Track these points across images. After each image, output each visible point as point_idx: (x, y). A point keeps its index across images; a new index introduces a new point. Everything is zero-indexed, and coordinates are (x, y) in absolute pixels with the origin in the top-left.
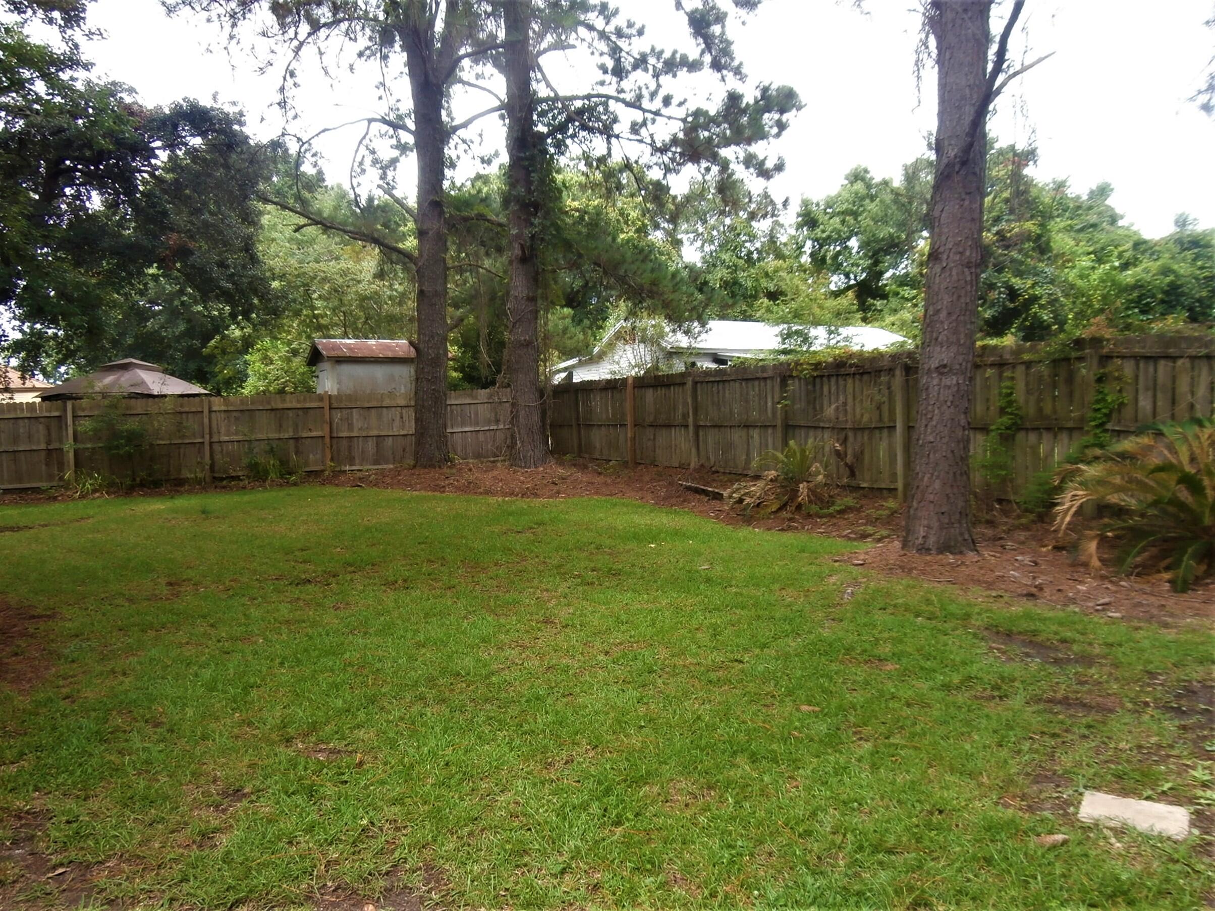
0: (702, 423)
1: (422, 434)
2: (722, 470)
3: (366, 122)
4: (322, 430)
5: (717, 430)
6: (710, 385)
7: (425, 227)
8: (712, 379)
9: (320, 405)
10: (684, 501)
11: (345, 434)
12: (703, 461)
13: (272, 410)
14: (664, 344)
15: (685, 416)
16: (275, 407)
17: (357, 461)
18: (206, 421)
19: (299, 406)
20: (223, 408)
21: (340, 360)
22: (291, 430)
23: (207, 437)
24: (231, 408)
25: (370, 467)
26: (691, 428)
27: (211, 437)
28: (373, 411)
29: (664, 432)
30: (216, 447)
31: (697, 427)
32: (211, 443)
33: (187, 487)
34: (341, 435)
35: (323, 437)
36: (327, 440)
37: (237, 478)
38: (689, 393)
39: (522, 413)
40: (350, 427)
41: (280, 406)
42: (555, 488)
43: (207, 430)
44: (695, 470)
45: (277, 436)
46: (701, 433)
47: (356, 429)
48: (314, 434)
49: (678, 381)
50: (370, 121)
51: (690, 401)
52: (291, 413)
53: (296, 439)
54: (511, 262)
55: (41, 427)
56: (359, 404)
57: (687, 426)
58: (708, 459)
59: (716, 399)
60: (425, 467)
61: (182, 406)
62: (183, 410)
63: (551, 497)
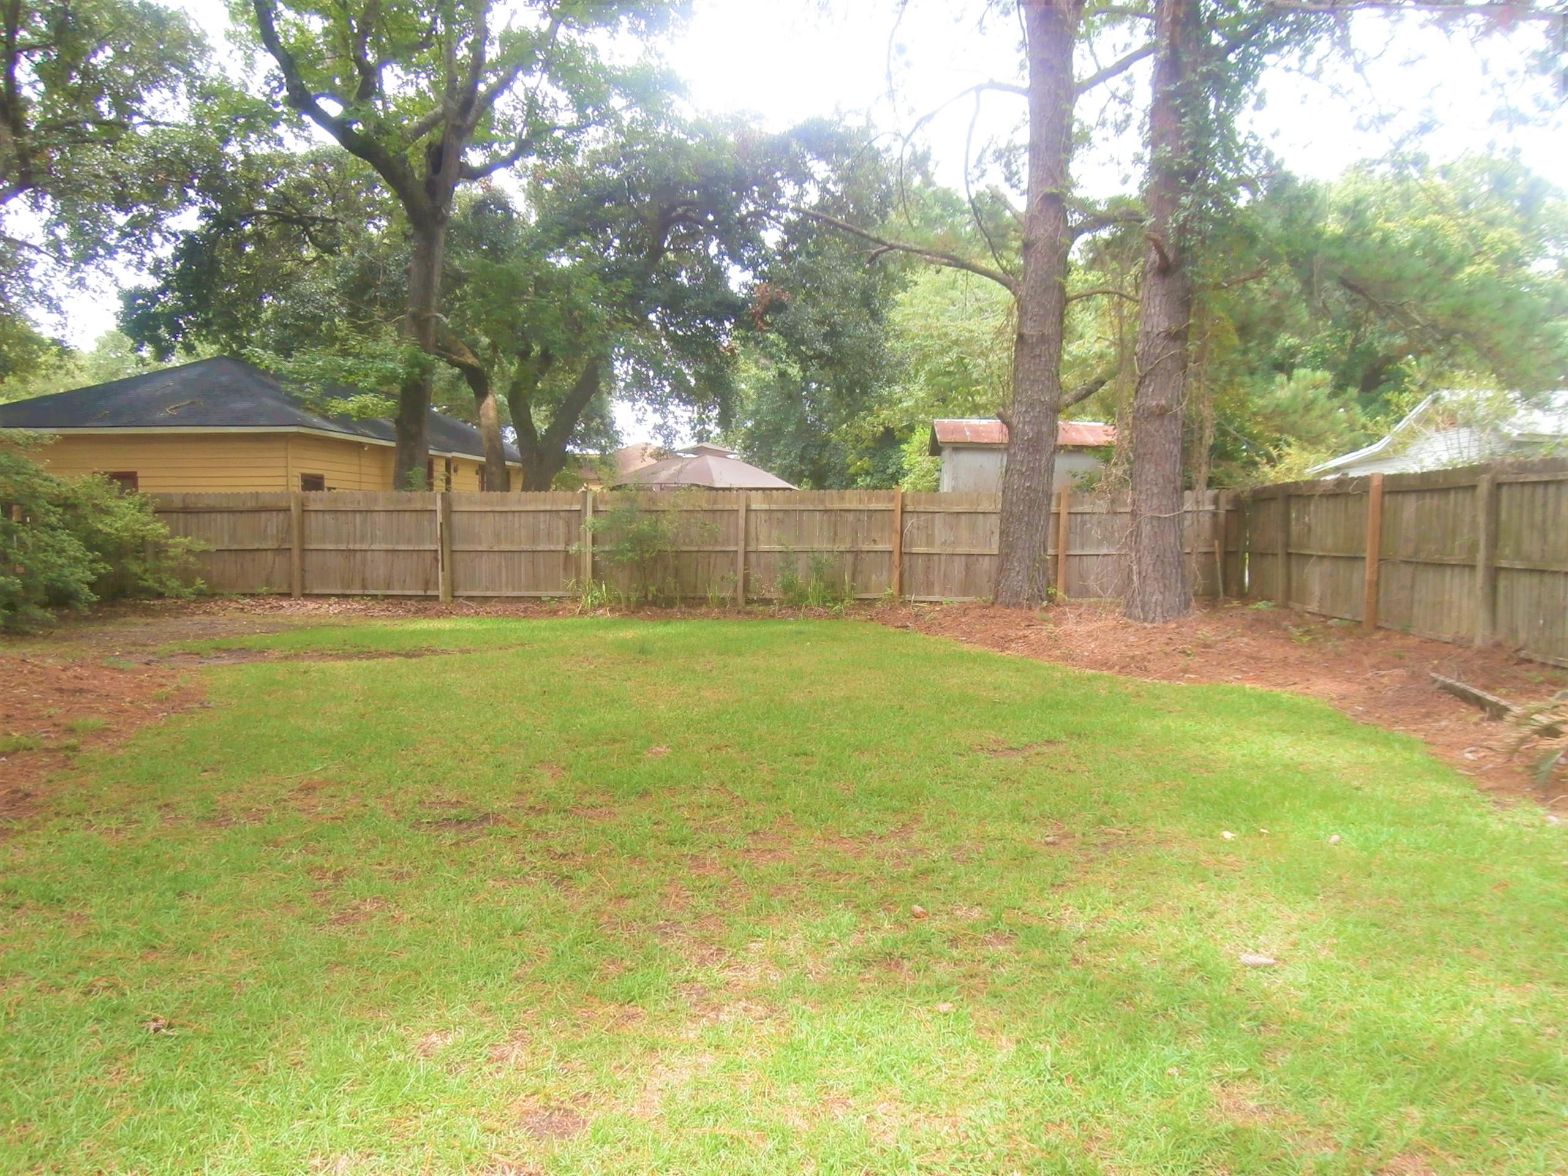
0: (1504, 564)
1: (1007, 555)
2: (1539, 658)
3: (973, 94)
4: (890, 541)
5: (1535, 579)
6: (1528, 490)
7: (1033, 237)
8: (1533, 478)
9: (891, 506)
10: (1427, 715)
11: (923, 550)
12: (1500, 637)
13: (826, 511)
14: (1506, 429)
15: (1473, 548)
16: (829, 506)
17: (937, 589)
18: (742, 522)
19: (861, 507)
20: (765, 507)
21: (959, 447)
22: (848, 540)
23: (742, 544)
24: (774, 507)
25: (952, 600)
26: (1480, 573)
27: (747, 544)
28: (963, 517)
29: (1430, 575)
30: (753, 557)
31: (1494, 573)
32: (746, 553)
33: (704, 609)
34: (915, 550)
35: (891, 552)
36: (896, 556)
37: (768, 602)
38: (1481, 504)
39: (1146, 529)
40: (930, 541)
41: (837, 506)
42: (1182, 662)
43: (742, 535)
44: (1480, 652)
45: (829, 547)
46: (1502, 583)
47: (937, 542)
48: (879, 547)
49: (1464, 482)
50: (979, 89)
51: (1481, 519)
52: (850, 517)
53: (857, 553)
54: (1144, 274)
55: (561, 522)
56: (943, 508)
57: (1472, 567)
58: (1513, 631)
59: (1538, 517)
60: (1008, 607)
61: (715, 502)
62: (716, 507)
63: (1168, 677)
